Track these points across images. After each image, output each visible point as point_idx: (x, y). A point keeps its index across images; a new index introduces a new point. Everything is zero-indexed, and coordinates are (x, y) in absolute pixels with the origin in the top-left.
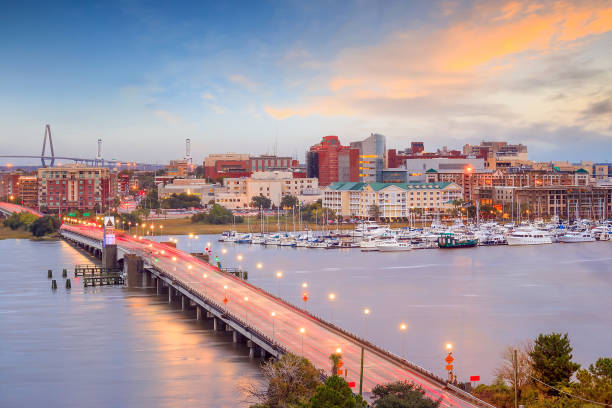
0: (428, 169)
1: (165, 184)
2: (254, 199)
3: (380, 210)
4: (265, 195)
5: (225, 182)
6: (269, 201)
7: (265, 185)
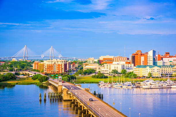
0: (169, 61)
1: (86, 65)
2: (113, 70)
3: (152, 74)
4: (116, 69)
5: (104, 65)
6: (117, 71)
7: (116, 66)
